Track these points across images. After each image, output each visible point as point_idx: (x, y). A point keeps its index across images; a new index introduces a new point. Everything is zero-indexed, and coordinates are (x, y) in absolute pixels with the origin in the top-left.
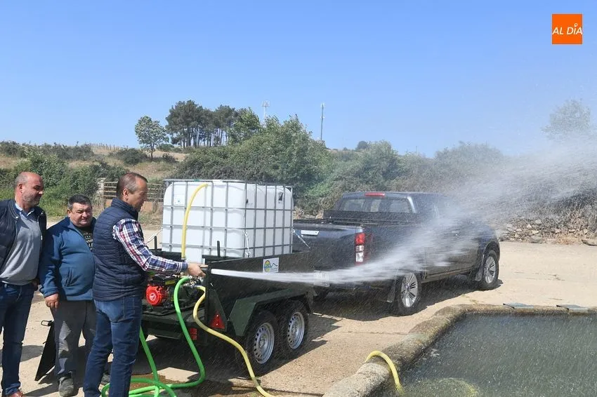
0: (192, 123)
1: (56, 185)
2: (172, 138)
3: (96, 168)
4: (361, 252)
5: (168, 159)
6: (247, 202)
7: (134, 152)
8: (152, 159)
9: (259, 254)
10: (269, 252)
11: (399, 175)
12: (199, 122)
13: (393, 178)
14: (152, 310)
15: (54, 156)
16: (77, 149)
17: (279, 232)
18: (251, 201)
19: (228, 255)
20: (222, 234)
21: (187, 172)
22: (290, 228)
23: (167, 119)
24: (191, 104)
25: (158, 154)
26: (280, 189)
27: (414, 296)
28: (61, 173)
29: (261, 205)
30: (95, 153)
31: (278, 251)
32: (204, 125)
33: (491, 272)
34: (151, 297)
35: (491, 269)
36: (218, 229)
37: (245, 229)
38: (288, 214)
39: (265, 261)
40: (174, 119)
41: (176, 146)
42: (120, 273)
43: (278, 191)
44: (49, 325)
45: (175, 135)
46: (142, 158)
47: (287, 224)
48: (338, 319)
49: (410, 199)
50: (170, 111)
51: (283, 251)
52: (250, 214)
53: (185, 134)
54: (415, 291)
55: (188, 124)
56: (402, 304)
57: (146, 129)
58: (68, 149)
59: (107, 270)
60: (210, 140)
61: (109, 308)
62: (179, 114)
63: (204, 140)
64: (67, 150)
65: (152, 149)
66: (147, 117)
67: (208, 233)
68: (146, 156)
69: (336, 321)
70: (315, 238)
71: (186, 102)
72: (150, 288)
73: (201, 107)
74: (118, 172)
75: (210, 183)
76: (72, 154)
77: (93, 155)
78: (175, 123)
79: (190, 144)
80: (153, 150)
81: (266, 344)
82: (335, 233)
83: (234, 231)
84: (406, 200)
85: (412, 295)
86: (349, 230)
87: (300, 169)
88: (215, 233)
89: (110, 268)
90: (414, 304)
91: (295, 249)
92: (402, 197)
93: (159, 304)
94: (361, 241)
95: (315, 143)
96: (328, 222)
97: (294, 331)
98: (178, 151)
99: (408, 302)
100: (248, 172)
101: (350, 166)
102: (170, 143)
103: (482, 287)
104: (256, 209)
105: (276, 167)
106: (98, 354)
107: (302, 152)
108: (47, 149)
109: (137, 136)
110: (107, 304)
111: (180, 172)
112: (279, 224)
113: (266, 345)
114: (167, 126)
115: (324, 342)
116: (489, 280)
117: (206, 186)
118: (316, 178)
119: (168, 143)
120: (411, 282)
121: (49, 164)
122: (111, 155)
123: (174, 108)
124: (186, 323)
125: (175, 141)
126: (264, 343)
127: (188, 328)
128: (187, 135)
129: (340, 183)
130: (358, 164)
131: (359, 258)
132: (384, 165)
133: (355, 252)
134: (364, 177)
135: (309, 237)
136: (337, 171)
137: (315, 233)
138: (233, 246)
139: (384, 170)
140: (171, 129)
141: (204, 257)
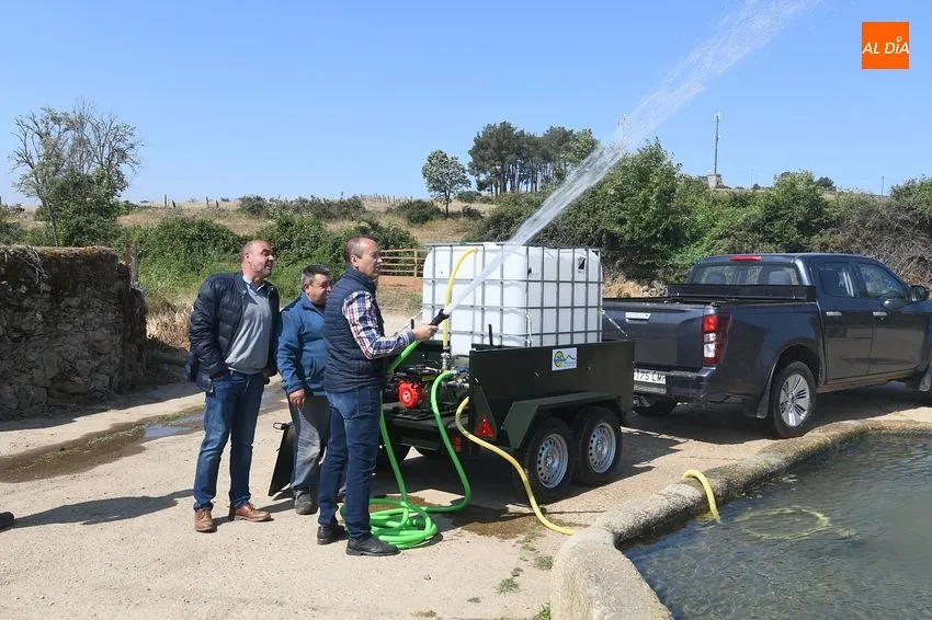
0: (509, 158)
2: (478, 181)
3: (363, 231)
4: (712, 342)
5: (470, 213)
6: (529, 271)
7: (421, 205)
8: (447, 215)
9: (549, 341)
10: (564, 340)
11: (826, 226)
12: (519, 155)
13: (816, 231)
14: (406, 414)
15: (308, 216)
16: (342, 203)
17: (580, 313)
18: (536, 270)
19: (506, 343)
20: (497, 315)
21: (491, 232)
22: (598, 307)
23: (470, 152)
24: (506, 128)
25: (456, 206)
26: (580, 253)
27: (804, 410)
28: (317, 239)
29: (550, 275)
30: (367, 208)
31: (579, 340)
32: (526, 159)
34: (405, 397)
36: (492, 309)
37: (527, 308)
38: (593, 289)
39: (555, 351)
40: (482, 152)
41: (484, 193)
42: (352, 359)
43: (577, 256)
44: (282, 428)
45: (483, 177)
46: (432, 213)
47: (593, 301)
48: (681, 440)
49: (800, 264)
50: (475, 140)
51: (586, 340)
52: (535, 288)
53: (498, 174)
54: (805, 403)
55: (502, 159)
56: (782, 422)
57: (440, 172)
58: (330, 205)
59: (337, 355)
60: (535, 182)
61: (340, 401)
62: (488, 144)
63: (526, 183)
66: (441, 152)
67: (479, 314)
68: (438, 210)
69: (679, 443)
70: (646, 323)
71: (498, 125)
72: (403, 386)
73: (522, 132)
74: (394, 235)
75: (481, 248)
76: (334, 211)
77: (365, 212)
78: (482, 159)
79: (505, 190)
80: (448, 200)
81: (555, 462)
82: (673, 316)
83: (512, 311)
84: (795, 267)
85: (799, 409)
86: (694, 311)
87: (660, 221)
88: (487, 314)
89: (341, 352)
90: (803, 422)
91: (607, 338)
92: (788, 260)
93: (415, 406)
94: (712, 327)
95: (689, 181)
96: (675, 301)
97: (600, 449)
98: (487, 200)
99: (792, 419)
100: (580, 230)
101: (742, 215)
102: (474, 188)
104: (543, 281)
105: (622, 222)
106: (334, 459)
107: (667, 195)
108: (302, 206)
109: (426, 180)
110: (339, 397)
111: (480, 234)
112: (580, 301)
113: (555, 464)
114: (470, 164)
115: (650, 468)
117: (476, 251)
118: (687, 235)
119: (469, 189)
120: (799, 389)
121: (301, 227)
122: (389, 211)
123: (481, 135)
124: (446, 428)
125: (481, 186)
126: (553, 462)
127: (450, 437)
128: (501, 177)
129: (726, 243)
130: (755, 211)
131: (710, 351)
132: (800, 210)
133: (703, 343)
134: (765, 233)
135: (637, 322)
136: (721, 223)
137: (646, 316)
138: (512, 332)
139: (800, 219)
140: (477, 167)
141: (473, 346)
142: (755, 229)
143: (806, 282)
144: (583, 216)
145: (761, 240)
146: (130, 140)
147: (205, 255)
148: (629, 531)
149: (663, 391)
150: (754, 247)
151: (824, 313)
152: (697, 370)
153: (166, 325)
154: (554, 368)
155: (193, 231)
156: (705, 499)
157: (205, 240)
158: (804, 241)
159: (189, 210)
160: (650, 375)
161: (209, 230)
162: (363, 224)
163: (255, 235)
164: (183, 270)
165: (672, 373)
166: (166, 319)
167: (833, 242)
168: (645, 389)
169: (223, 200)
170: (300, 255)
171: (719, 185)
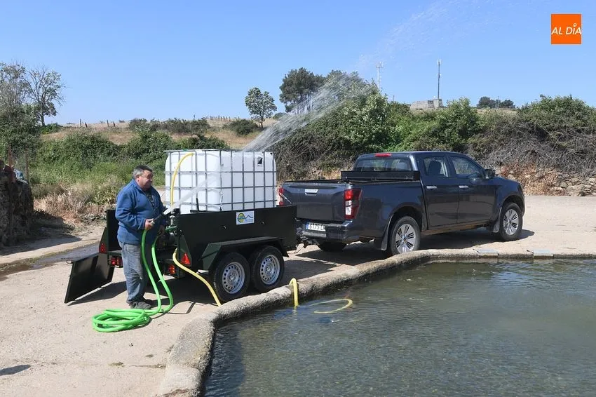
0: (305, 91)
1: (161, 157)
2: (286, 107)
3: (195, 140)
4: (350, 206)
6: (222, 166)
7: (245, 122)
8: (262, 128)
12: (312, 89)
13: (470, 135)
16: (194, 122)
17: (260, 190)
18: (227, 165)
20: (204, 193)
23: (280, 88)
24: (302, 71)
26: (259, 154)
27: (412, 245)
28: (165, 146)
30: (211, 125)
33: (514, 225)
35: (514, 221)
36: (201, 189)
37: (221, 188)
38: (269, 176)
39: (238, 213)
40: (287, 88)
43: (257, 156)
44: (71, 263)
45: (289, 104)
46: (252, 128)
48: (337, 264)
49: (412, 159)
50: (284, 80)
51: (264, 206)
52: (227, 176)
53: (299, 102)
54: (413, 241)
55: (301, 92)
57: (256, 100)
62: (292, 83)
64: (186, 124)
65: (262, 118)
66: (256, 89)
67: (194, 192)
68: (256, 126)
70: (315, 195)
71: (298, 70)
73: (312, 74)
75: (194, 153)
76: (190, 127)
77: (209, 127)
78: (289, 92)
80: (263, 120)
82: (330, 190)
83: (212, 190)
84: (409, 160)
85: (409, 245)
86: (340, 187)
94: (350, 197)
97: (269, 270)
99: (404, 251)
103: (501, 238)
104: (232, 172)
109: (248, 107)
112: (259, 184)
113: (237, 280)
114: (280, 96)
116: (511, 231)
117: (192, 155)
120: (409, 232)
122: (225, 127)
123: (287, 77)
125: (289, 109)
126: (235, 278)
128: (301, 103)
130: (435, 124)
131: (348, 212)
132: (461, 122)
133: (345, 207)
134: (440, 137)
135: (311, 195)
136: (414, 131)
137: (315, 191)
138: (212, 202)
139: (460, 128)
140: (284, 98)
141: (191, 211)
142: (434, 134)
143: (415, 169)
144: (329, 129)
145: (438, 142)
146: (58, 83)
147: (95, 157)
148: (232, 313)
149: (325, 236)
150: (433, 146)
151: (425, 187)
152: (341, 222)
153: (51, 203)
154: (238, 223)
155: (88, 143)
156: (292, 296)
157: (95, 148)
158: (463, 142)
159: (96, 128)
160: (320, 226)
161: (98, 142)
162: (195, 136)
163: (127, 144)
164: (81, 168)
165: (329, 225)
166: (51, 199)
167: (481, 142)
168: (316, 235)
169: (121, 122)
170: (155, 157)
171: (441, 106)
